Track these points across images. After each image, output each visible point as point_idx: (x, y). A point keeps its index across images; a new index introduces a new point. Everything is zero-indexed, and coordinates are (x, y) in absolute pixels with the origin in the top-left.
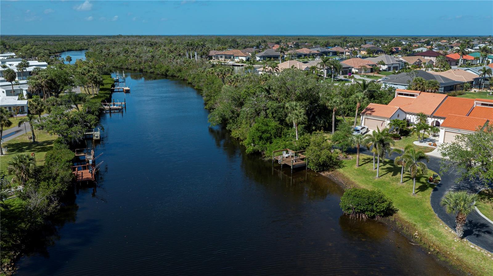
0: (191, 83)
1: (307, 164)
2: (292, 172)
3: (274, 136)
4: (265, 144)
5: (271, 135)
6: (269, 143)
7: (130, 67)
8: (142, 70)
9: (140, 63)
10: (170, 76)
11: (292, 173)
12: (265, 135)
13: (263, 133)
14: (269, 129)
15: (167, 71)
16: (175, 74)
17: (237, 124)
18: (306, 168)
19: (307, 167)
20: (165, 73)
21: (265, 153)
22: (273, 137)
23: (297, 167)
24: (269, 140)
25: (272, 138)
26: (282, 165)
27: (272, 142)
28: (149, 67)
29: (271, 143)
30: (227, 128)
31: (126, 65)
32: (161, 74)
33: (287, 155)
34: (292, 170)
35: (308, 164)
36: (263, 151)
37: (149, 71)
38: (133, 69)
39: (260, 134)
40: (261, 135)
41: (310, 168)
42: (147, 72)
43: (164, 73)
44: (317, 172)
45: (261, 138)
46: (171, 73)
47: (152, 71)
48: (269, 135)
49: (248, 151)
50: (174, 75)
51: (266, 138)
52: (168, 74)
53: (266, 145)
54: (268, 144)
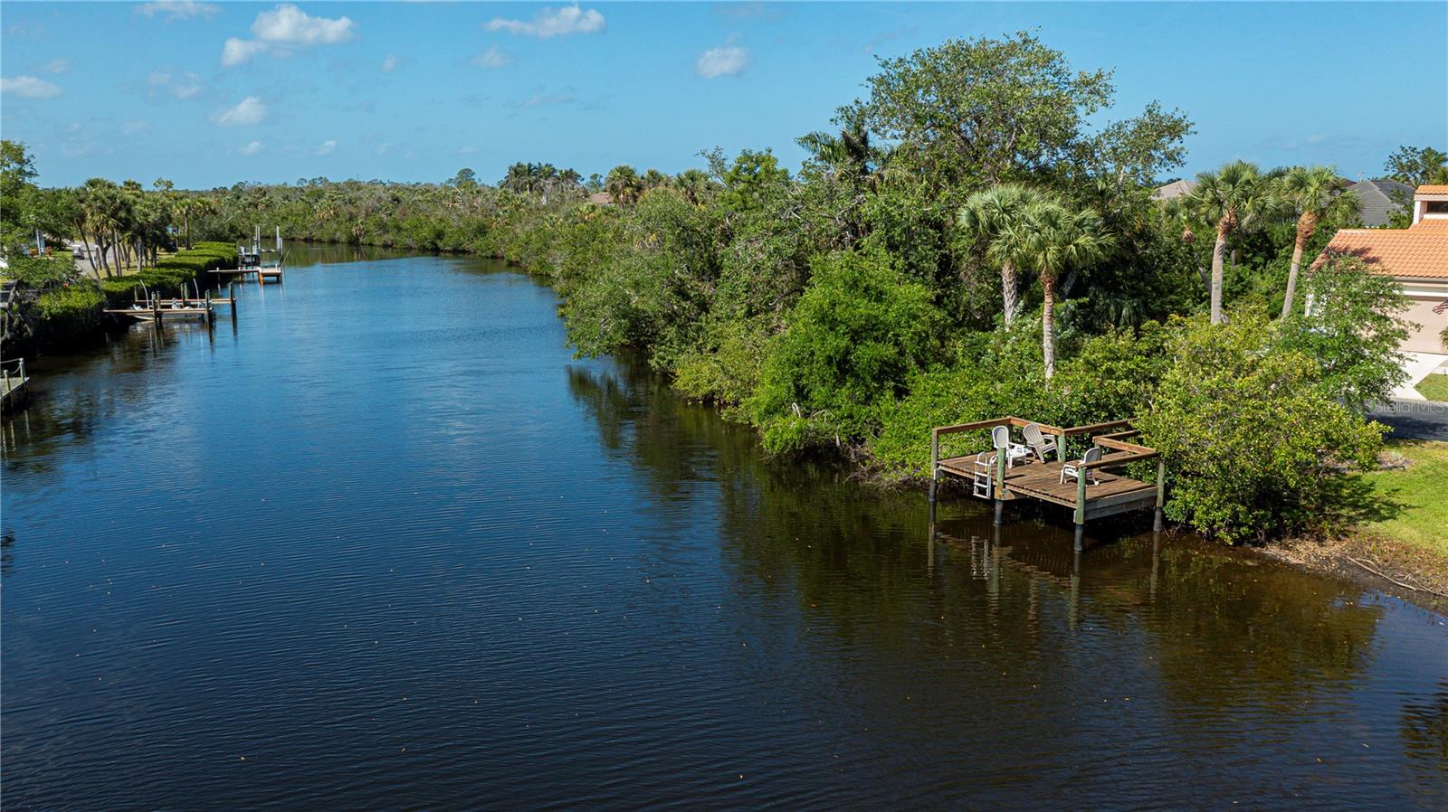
0: (518, 262)
1: (1160, 496)
2: (1078, 549)
3: (916, 357)
4: (868, 399)
5: (901, 353)
6: (889, 394)
7: (317, 234)
8: (357, 238)
9: (352, 218)
10: (450, 251)
11: (1084, 551)
12: (867, 353)
13: (856, 336)
14: (891, 316)
15: (440, 235)
16: (467, 246)
17: (701, 341)
18: (1157, 522)
19: (1163, 515)
20: (433, 243)
21: (870, 447)
22: (911, 363)
23: (1107, 513)
24: (892, 376)
25: (904, 370)
26: (998, 508)
27: (907, 392)
28: (380, 229)
29: (901, 393)
30: (653, 363)
31: (306, 229)
32: (420, 249)
33: (1018, 451)
34: (1078, 533)
35: (1167, 497)
36: (857, 440)
37: (378, 242)
38: (326, 238)
39: (844, 342)
40: (847, 352)
41: (1182, 519)
42: (371, 245)
43: (427, 244)
44: (1238, 542)
45: (843, 367)
46: (452, 240)
47: (390, 243)
48: (889, 351)
49: (773, 443)
50: (460, 248)
51: (876, 367)
52: (440, 244)
53: (874, 407)
54: (887, 401)
